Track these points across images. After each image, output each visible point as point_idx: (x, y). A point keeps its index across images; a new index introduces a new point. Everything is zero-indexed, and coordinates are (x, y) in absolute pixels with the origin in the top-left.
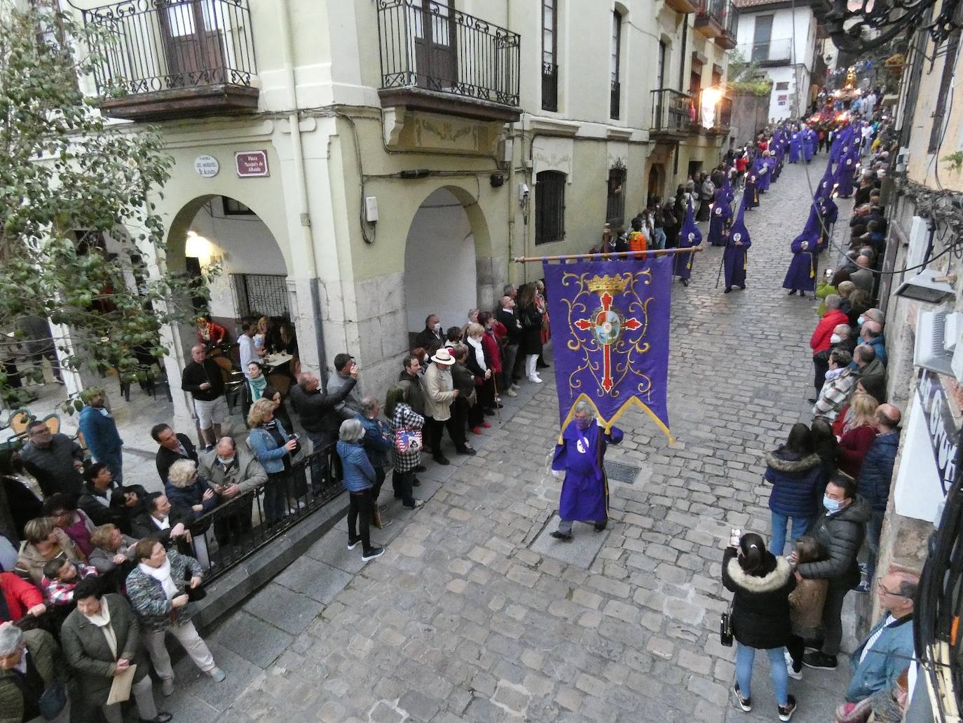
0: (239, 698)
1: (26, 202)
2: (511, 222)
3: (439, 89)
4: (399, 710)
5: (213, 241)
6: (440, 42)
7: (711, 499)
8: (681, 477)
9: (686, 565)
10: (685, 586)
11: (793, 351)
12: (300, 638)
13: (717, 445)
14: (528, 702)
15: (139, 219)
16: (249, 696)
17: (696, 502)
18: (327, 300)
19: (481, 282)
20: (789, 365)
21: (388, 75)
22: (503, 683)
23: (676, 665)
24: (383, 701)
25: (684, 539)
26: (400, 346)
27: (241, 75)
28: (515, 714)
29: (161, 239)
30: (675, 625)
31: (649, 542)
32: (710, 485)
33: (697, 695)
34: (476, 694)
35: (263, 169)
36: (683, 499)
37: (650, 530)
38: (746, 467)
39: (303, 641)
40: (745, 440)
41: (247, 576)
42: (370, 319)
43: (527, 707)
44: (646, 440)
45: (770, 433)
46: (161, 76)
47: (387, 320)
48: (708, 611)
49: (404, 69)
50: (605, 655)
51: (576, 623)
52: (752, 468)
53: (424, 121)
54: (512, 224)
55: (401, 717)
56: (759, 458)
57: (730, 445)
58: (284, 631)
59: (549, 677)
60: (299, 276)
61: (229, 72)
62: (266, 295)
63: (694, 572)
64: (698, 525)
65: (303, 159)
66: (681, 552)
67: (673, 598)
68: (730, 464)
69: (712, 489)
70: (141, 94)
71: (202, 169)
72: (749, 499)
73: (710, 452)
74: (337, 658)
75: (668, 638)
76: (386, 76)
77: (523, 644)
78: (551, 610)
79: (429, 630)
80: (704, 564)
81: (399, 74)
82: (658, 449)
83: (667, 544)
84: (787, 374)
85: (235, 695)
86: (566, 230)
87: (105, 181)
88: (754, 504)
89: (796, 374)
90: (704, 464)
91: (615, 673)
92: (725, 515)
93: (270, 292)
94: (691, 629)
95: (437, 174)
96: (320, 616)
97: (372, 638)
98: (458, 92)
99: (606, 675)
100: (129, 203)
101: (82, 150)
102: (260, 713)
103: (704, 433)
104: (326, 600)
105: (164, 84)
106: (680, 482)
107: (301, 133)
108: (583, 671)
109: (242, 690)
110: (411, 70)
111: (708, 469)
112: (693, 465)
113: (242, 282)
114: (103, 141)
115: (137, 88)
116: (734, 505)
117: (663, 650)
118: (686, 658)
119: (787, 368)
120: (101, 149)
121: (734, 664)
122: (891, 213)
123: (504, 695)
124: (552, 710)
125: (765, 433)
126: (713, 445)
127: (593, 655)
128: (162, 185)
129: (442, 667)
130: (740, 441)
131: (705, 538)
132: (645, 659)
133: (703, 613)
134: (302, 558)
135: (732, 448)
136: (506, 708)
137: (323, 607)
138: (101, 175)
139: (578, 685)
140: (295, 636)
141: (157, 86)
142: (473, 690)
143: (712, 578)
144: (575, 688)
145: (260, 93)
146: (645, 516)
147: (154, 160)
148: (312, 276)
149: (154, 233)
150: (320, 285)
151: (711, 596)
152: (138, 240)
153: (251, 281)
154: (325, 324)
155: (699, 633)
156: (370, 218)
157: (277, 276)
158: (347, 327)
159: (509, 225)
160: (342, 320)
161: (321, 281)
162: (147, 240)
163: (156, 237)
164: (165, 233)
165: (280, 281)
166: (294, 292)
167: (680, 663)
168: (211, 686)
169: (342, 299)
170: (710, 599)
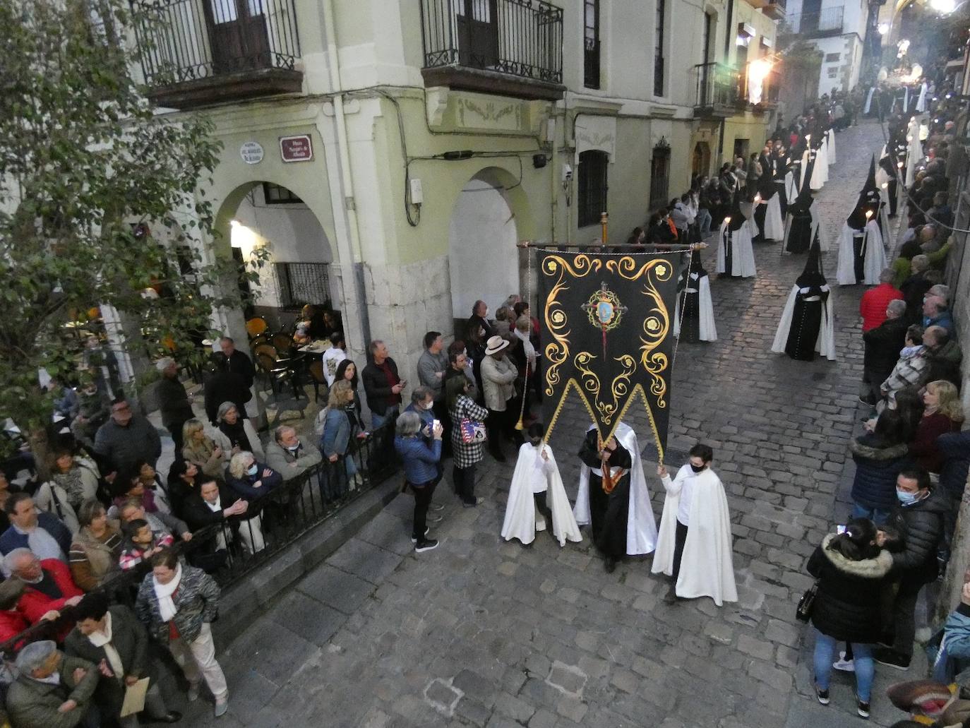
0: (296, 674)
1: (86, 187)
2: (554, 204)
3: (482, 66)
4: (453, 689)
5: (255, 231)
6: (483, 20)
7: (768, 484)
8: (735, 462)
9: (743, 550)
10: (742, 571)
11: (851, 333)
12: (354, 617)
13: (773, 429)
14: (584, 684)
15: (189, 206)
16: (306, 672)
17: (752, 487)
18: (373, 284)
19: (524, 265)
20: (847, 347)
21: (431, 53)
22: (557, 664)
23: (736, 650)
24: (438, 679)
25: (739, 524)
27: (285, 58)
28: (570, 694)
29: (210, 226)
30: (732, 610)
32: (765, 469)
33: (759, 681)
34: (531, 675)
35: (307, 154)
36: (738, 484)
38: (803, 452)
39: (356, 620)
40: (801, 425)
41: (300, 557)
42: (416, 302)
43: (582, 689)
44: (696, 425)
45: (829, 417)
46: (207, 62)
47: (433, 304)
48: (767, 596)
49: (447, 47)
50: (661, 638)
51: (630, 606)
52: (809, 453)
53: (466, 101)
54: (555, 206)
55: (456, 695)
56: (817, 443)
57: (785, 428)
58: (337, 610)
59: (604, 659)
60: (343, 264)
61: (273, 56)
62: (308, 284)
63: (752, 557)
64: (754, 510)
65: (347, 142)
68: (786, 448)
69: (768, 474)
70: (187, 82)
71: (248, 155)
72: (807, 483)
73: (765, 437)
74: (391, 638)
75: (727, 623)
76: (430, 55)
77: (578, 625)
78: (604, 594)
79: (482, 612)
80: (762, 549)
81: (443, 52)
82: (709, 433)
84: (844, 357)
85: (293, 672)
86: (609, 212)
87: (158, 167)
88: (813, 489)
89: (854, 356)
90: (758, 448)
91: (673, 657)
92: (783, 500)
93: (311, 281)
94: (750, 615)
95: (480, 154)
96: (372, 596)
97: (425, 618)
98: (502, 69)
99: (663, 657)
100: (181, 190)
101: (132, 139)
102: (318, 688)
103: (757, 417)
104: (379, 580)
105: (211, 70)
106: (733, 467)
107: (344, 115)
108: (638, 654)
109: (299, 667)
110: (454, 47)
111: (763, 453)
112: (747, 449)
113: (284, 270)
114: (152, 130)
115: (183, 75)
116: (791, 489)
117: (723, 636)
118: (746, 643)
119: (845, 350)
120: (151, 138)
121: (798, 650)
122: (960, 183)
123: (559, 676)
124: (608, 692)
125: (823, 417)
126: (767, 428)
127: (648, 638)
128: (212, 171)
129: (496, 647)
130: (796, 425)
131: (762, 523)
132: (702, 643)
133: (762, 598)
134: (352, 540)
135: (788, 432)
136: (562, 689)
137: (373, 588)
138: (152, 163)
139: (635, 668)
140: (349, 615)
141: (203, 73)
142: (527, 671)
143: (770, 563)
144: (632, 671)
145: (304, 76)
147: (204, 146)
148: (358, 259)
149: (203, 219)
150: (366, 269)
151: (769, 581)
152: (189, 227)
153: (293, 270)
154: (371, 310)
155: (759, 619)
156: (415, 201)
157: (318, 264)
158: (393, 310)
159: (552, 207)
160: (388, 303)
161: (367, 266)
162: (196, 227)
163: (205, 224)
164: (214, 219)
165: (321, 269)
166: (341, 277)
167: (739, 648)
168: (269, 662)
169: (387, 283)
170: (769, 585)
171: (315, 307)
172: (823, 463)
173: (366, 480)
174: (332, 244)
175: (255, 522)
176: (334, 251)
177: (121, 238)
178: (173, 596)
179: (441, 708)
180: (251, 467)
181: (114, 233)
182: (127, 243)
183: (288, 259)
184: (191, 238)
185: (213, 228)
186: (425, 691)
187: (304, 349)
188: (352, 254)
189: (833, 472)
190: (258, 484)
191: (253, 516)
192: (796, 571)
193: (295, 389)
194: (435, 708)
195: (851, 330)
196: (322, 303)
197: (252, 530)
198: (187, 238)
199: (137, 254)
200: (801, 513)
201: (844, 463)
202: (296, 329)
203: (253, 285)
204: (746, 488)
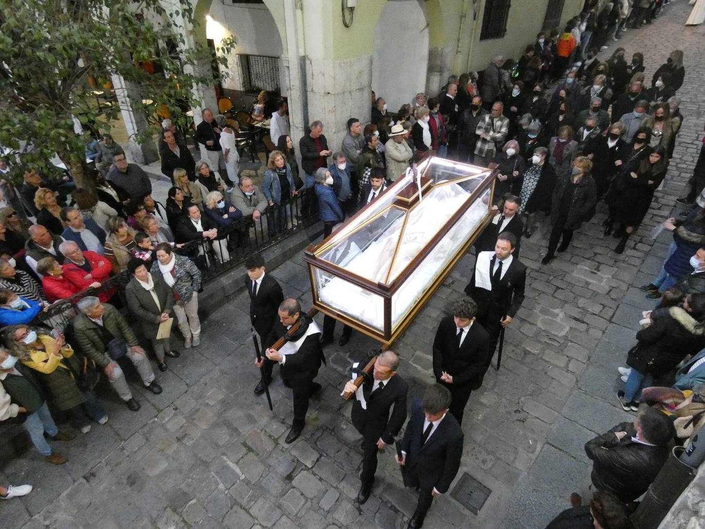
2: (463, 16)
9: (561, 297)
10: (556, 311)
11: (687, 148)
17: (578, 255)
19: (431, 70)
22: (418, 353)
23: (541, 359)
24: (339, 353)
25: (562, 279)
26: (364, 118)
28: (424, 371)
29: (190, 16)
30: (545, 334)
31: (535, 279)
33: (553, 378)
37: (537, 271)
42: (344, 92)
47: (357, 95)
48: (571, 328)
54: (463, 19)
60: (290, 56)
62: (263, 73)
63: (566, 302)
64: (575, 271)
66: (558, 288)
67: (546, 317)
69: (592, 248)
75: (538, 342)
80: (574, 298)
83: (548, 282)
86: (508, 27)
89: (685, 166)
92: (598, 267)
93: (266, 71)
94: (556, 338)
113: (245, 60)
117: (534, 349)
118: (549, 355)
119: (678, 161)
121: (584, 363)
123: (418, 360)
131: (579, 281)
132: (519, 351)
133: (567, 329)
134: (288, 262)
136: (419, 368)
137: (302, 293)
143: (579, 307)
146: (535, 261)
148: (302, 54)
149: (185, 10)
150: (308, 62)
151: (575, 319)
152: (175, 15)
153: (252, 60)
154: (310, 95)
155: (562, 342)
156: (350, 5)
157: (272, 57)
158: (326, 97)
159: (461, 19)
160: (323, 92)
161: (308, 59)
162: (180, 15)
163: (187, 14)
164: (194, 11)
165: (274, 61)
166: (288, 67)
167: (544, 357)
168: (232, 331)
169: (323, 74)
170: (574, 321)
171: (268, 93)
172: (636, 244)
173: (300, 222)
174: (283, 40)
175: (224, 242)
176: (284, 46)
177: (125, 18)
178: (172, 272)
179: (340, 369)
180: (219, 202)
181: (120, 13)
182: (131, 23)
183: (248, 52)
184: (176, 25)
185: (192, 18)
186: (330, 359)
187: (259, 125)
188: (297, 47)
189: (642, 251)
190: (226, 216)
191: (222, 238)
192: (596, 315)
193: (252, 154)
194: (336, 369)
195: (688, 145)
196: (274, 90)
197: (221, 247)
198: (173, 25)
199: (138, 32)
200: (610, 277)
201: (652, 246)
202: (253, 110)
203: (222, 68)
204: (573, 257)
